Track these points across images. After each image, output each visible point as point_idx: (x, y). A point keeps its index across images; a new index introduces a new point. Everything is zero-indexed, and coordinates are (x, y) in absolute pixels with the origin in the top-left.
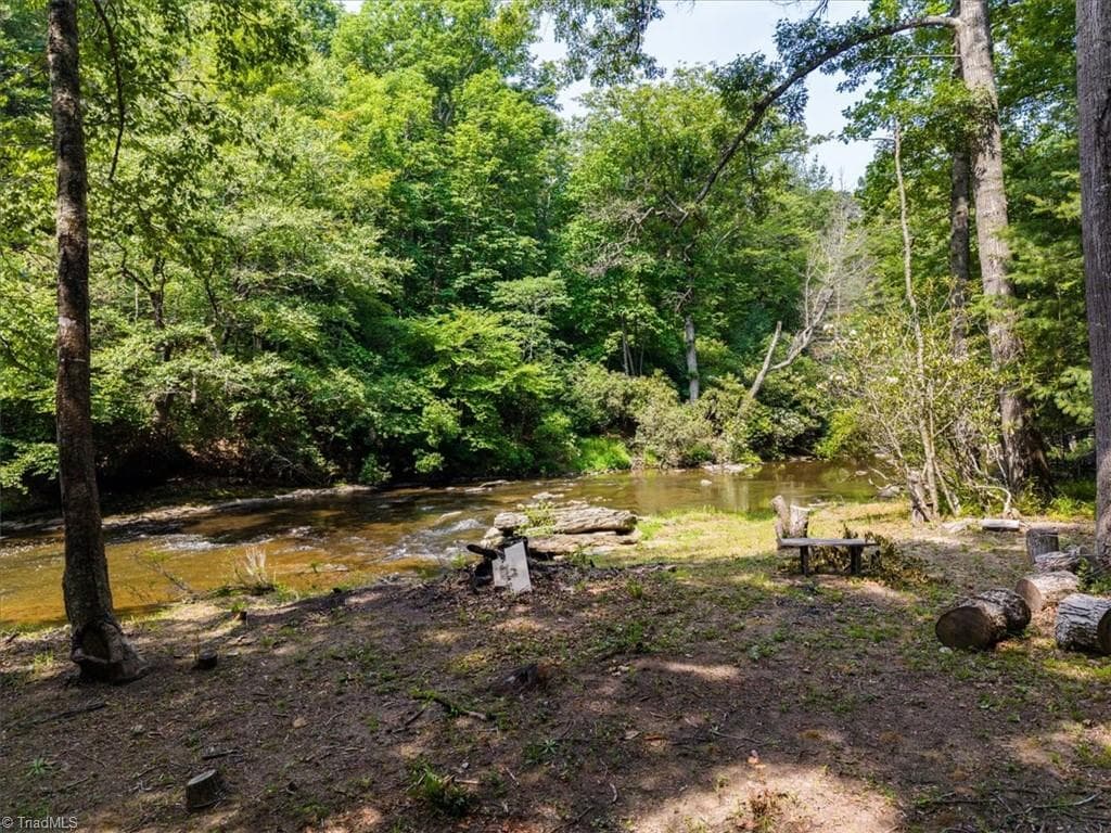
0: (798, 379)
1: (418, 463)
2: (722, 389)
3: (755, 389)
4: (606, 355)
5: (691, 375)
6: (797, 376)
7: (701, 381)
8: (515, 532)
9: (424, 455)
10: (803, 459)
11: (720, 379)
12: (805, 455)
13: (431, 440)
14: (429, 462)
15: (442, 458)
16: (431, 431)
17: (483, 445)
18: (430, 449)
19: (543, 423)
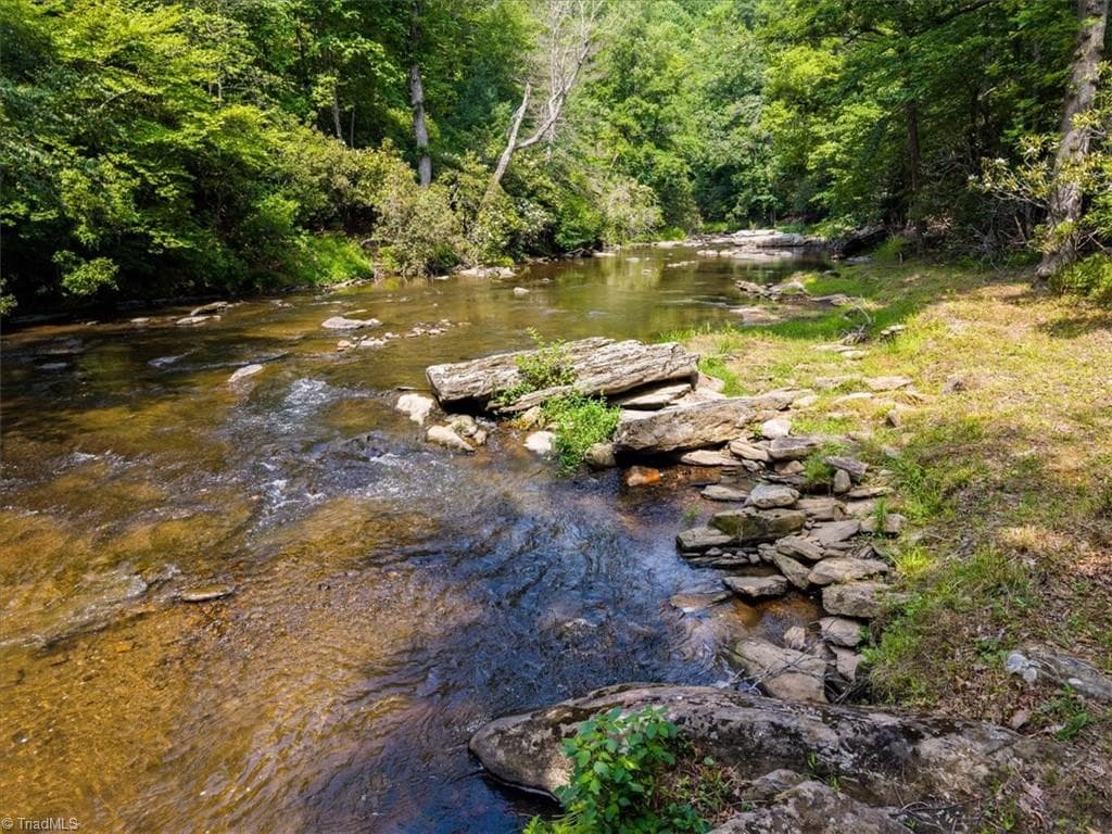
0: (532, 163)
1: (67, 278)
2: (461, 170)
3: (500, 172)
4: (316, 109)
5: (422, 150)
6: (530, 159)
7: (433, 160)
8: (491, 404)
9: (78, 263)
10: (540, 260)
11: (457, 157)
12: (540, 256)
13: (84, 234)
14: (90, 274)
15: (115, 268)
16: (83, 218)
17: (173, 243)
18: (86, 253)
19: (257, 210)
